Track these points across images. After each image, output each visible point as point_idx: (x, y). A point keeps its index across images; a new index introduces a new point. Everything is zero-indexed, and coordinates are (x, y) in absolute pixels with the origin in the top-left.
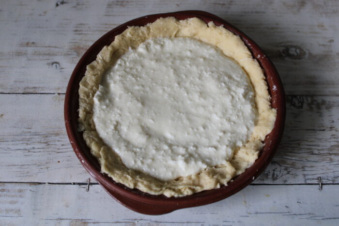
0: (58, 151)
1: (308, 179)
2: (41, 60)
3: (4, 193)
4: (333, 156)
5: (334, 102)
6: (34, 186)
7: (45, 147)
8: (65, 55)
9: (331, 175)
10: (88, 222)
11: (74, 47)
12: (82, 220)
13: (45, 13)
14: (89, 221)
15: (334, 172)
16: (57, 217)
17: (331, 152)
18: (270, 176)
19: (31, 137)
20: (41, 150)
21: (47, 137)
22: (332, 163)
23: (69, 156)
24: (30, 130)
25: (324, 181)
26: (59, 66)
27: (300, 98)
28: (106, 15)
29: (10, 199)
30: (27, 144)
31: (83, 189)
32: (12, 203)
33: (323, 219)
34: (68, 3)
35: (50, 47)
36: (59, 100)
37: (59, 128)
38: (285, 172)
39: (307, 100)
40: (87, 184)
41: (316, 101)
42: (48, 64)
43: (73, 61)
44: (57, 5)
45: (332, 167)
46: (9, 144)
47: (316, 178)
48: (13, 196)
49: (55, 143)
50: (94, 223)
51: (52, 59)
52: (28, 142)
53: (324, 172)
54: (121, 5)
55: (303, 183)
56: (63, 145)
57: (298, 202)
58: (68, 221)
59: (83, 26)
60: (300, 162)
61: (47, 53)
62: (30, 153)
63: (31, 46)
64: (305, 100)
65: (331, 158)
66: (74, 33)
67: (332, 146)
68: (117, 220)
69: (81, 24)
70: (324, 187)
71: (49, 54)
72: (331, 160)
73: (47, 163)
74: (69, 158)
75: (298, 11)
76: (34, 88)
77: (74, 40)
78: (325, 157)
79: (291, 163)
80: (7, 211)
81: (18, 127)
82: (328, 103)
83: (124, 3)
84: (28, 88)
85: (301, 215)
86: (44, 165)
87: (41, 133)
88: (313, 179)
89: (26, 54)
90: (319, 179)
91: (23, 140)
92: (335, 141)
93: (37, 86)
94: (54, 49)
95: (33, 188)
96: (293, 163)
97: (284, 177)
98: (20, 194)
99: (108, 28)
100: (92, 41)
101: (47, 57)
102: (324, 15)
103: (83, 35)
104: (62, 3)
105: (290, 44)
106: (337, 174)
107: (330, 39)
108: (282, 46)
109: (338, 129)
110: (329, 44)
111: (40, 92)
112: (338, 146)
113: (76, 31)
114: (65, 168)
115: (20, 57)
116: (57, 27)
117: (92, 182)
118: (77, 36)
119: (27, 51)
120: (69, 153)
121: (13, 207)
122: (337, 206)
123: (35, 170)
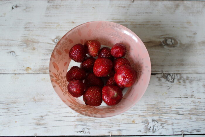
0: (16, 114)
1: (175, 132)
2: (3, 50)
4: (192, 115)
5: (194, 78)
7: (7, 112)
8: (18, 46)
9: (190, 129)
11: (24, 40)
13: (5, 14)
15: (192, 126)
17: (190, 113)
18: (151, 130)
20: (4, 114)
21: (8, 105)
22: (191, 121)
23: (22, 118)
25: (185, 133)
26: (15, 54)
27: (172, 76)
28: (45, 16)
34: (20, 6)
35: (8, 40)
36: (15, 78)
37: (16, 98)
38: (161, 127)
39: (177, 77)
40: (34, 136)
41: (183, 77)
42: (8, 53)
43: (24, 50)
44: (13, 8)
45: (190, 123)
47: (180, 130)
49: (13, 109)
51: (10, 49)
53: (185, 126)
54: (55, 8)
55: (172, 134)
56: (18, 110)
59: (30, 24)
60: (170, 120)
61: (6, 44)
64: (176, 77)
65: (190, 117)
66: (24, 29)
67: (192, 109)
69: (29, 23)
70: (185, 136)
71: (8, 46)
72: (191, 118)
73: (8, 123)
75: (174, 11)
78: (186, 116)
79: (165, 121)
82: (190, 78)
83: (58, 7)
87: (4, 102)
88: (178, 132)
90: (183, 131)
92: (193, 105)
93: (0, 68)
94: (11, 41)
96: (166, 121)
97: (160, 130)
99: (47, 25)
100: (37, 35)
101: (7, 48)
102: (191, 15)
103: (30, 31)
104: (16, 7)
105: (168, 36)
106: (194, 128)
107: (194, 33)
108: (163, 38)
109: (196, 97)
110: (193, 36)
111: (2, 73)
112: (195, 109)
113: (26, 28)
114: (21, 126)
116: (13, 25)
117: (38, 135)
118: (26, 31)
120: (23, 116)
123: (1, 127)
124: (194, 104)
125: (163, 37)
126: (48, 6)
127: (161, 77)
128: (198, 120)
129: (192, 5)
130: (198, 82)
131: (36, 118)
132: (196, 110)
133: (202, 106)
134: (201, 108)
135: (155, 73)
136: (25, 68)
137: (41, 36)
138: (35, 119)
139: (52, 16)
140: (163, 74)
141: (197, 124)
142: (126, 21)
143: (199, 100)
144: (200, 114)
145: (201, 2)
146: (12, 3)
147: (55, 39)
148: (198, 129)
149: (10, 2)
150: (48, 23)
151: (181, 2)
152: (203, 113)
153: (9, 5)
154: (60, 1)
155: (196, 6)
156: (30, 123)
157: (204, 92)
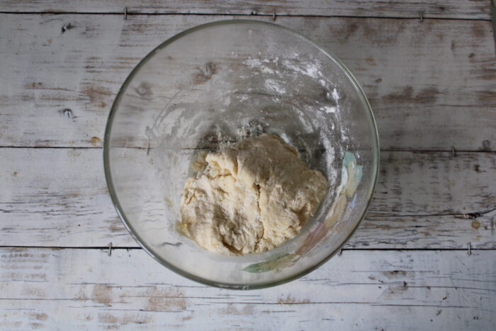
0: (80, 213)
2: (51, 106)
3: (28, 258)
7: (64, 209)
8: (77, 100)
9: (352, 240)
10: (112, 287)
11: (86, 89)
12: (106, 284)
13: (50, 41)
14: (113, 285)
15: (356, 236)
16: (82, 281)
19: (49, 198)
20: (60, 212)
21: (65, 198)
23: (89, 219)
24: (46, 190)
25: (345, 247)
26: (72, 113)
28: (121, 46)
29: (34, 264)
30: (46, 206)
31: (105, 253)
32: (36, 268)
33: (338, 285)
34: (76, 27)
35: (59, 89)
36: (75, 156)
37: (77, 188)
40: (108, 248)
42: (59, 111)
43: (86, 107)
44: (63, 30)
46: (26, 206)
48: (37, 261)
49: (74, 205)
50: (118, 287)
51: (63, 105)
52: (46, 204)
54: (138, 30)
56: (82, 207)
58: (93, 286)
59: (95, 61)
61: (57, 97)
62: (48, 216)
63: (38, 89)
66: (86, 70)
68: (139, 285)
69: (93, 58)
70: (344, 252)
71: (59, 99)
73: (67, 227)
74: (89, 221)
75: (346, 38)
76: (47, 141)
80: (33, 276)
81: (34, 187)
83: (143, 27)
84: (40, 141)
85: (317, 280)
86: (64, 229)
87: (59, 194)
89: (33, 98)
91: (41, 201)
93: (49, 138)
94: (64, 91)
95: (56, 252)
98: (44, 259)
99: (124, 63)
100: (107, 82)
101: (58, 103)
102: (376, 45)
103: (96, 74)
104: (69, 27)
106: (359, 239)
107: (377, 78)
110: (375, 84)
111: (53, 146)
113: (87, 67)
114: (87, 231)
115: (27, 102)
116: (66, 62)
117: (113, 246)
118: (89, 74)
119: (33, 94)
120: (89, 216)
121: (38, 272)
122: (354, 271)
123: (56, 233)
126: (124, 26)
128: (368, 227)
129: (380, 26)
131: (110, 219)
133: (377, 204)
134: (375, 208)
136: (89, 139)
137: (115, 83)
138: (108, 221)
139: (131, 46)
141: (365, 234)
144: (372, 218)
145: (396, 20)
146: (62, 20)
147: (140, 87)
148: (365, 240)
149: (59, 19)
150: (126, 59)
151: (361, 20)
152: (377, 215)
153: (57, 23)
154: (146, 16)
155: (386, 28)
156: (102, 228)
157: (382, 183)
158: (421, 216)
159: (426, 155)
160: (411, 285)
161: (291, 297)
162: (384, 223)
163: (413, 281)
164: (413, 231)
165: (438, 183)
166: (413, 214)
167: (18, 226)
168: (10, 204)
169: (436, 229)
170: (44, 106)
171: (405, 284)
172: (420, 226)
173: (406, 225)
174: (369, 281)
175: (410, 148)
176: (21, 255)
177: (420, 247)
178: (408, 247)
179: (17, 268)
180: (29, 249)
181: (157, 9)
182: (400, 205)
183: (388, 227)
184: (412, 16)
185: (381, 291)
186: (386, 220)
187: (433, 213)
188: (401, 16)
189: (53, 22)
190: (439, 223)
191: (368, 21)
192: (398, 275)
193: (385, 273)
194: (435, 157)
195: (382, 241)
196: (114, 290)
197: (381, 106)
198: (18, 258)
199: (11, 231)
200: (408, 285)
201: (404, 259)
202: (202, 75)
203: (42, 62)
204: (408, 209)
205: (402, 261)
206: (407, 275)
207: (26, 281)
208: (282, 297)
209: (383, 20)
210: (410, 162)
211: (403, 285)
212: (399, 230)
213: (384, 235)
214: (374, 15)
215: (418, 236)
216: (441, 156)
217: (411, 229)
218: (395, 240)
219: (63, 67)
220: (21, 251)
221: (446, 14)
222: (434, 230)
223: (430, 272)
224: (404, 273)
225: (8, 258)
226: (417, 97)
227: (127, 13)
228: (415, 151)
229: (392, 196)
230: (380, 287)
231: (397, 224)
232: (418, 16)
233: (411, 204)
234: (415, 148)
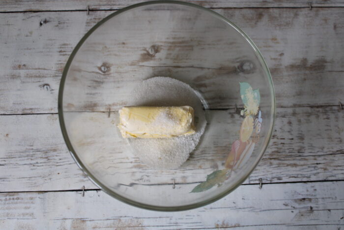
0: (57, 164)
1: (252, 180)
2: (34, 82)
3: (19, 201)
4: (273, 160)
6: (41, 194)
7: (46, 161)
8: (53, 76)
9: (270, 176)
10: (86, 221)
11: (60, 68)
12: (81, 219)
13: (31, 33)
14: (87, 219)
15: (272, 173)
16: (62, 217)
17: (271, 157)
19: (34, 153)
20: (43, 164)
21: (46, 153)
22: (271, 166)
23: (66, 168)
24: (31, 147)
25: (264, 182)
26: (50, 87)
29: (24, 205)
30: (32, 159)
31: (79, 194)
32: (26, 208)
33: (260, 211)
34: (51, 21)
35: (39, 69)
36: (53, 120)
37: (56, 145)
40: (82, 190)
42: (40, 86)
44: (41, 24)
45: (271, 170)
46: (17, 160)
47: (258, 179)
48: (27, 203)
49: (54, 158)
50: (90, 221)
51: (43, 81)
52: (32, 158)
53: (264, 174)
55: (248, 183)
56: (60, 159)
57: (243, 199)
58: (70, 221)
59: (66, 46)
61: (37, 75)
62: (34, 168)
63: (23, 69)
65: (271, 162)
66: (59, 54)
67: (273, 152)
68: (107, 218)
69: (65, 45)
70: (264, 186)
71: (39, 77)
72: (271, 164)
73: (49, 175)
74: (66, 170)
75: (256, 24)
76: (31, 109)
77: (60, 61)
78: (266, 161)
80: (23, 214)
81: (22, 145)
84: (25, 109)
85: (244, 208)
86: (47, 177)
87: (42, 150)
88: (256, 180)
89: (19, 77)
90: (261, 180)
91: (27, 156)
92: (275, 148)
93: (33, 107)
94: (43, 70)
95: (41, 195)
98: (32, 201)
101: (38, 79)
102: (278, 28)
103: (67, 56)
104: (46, 22)
105: (245, 59)
106: (274, 175)
107: (280, 53)
108: (238, 62)
109: (279, 138)
110: (279, 57)
111: (36, 113)
112: (278, 152)
113: (61, 52)
114: (65, 178)
115: (15, 80)
116: (44, 48)
117: (86, 188)
118: (62, 57)
119: (20, 73)
120: (65, 166)
121: (27, 211)
122: (272, 200)
123: (41, 181)
124: (276, 146)
125: (238, 60)
126: (88, 20)
127: (235, 113)
128: (281, 165)
129: (280, 14)
130: (283, 118)
132: (279, 154)
133: (286, 148)
134: (285, 151)
135: (227, 107)
137: (83, 62)
140: (237, 108)
141: (279, 171)
142: (191, 40)
143: (283, 141)
144: (283, 159)
145: (292, 9)
146: (40, 17)
147: (102, 66)
148: (279, 176)
149: (37, 16)
150: (91, 44)
151: (266, 10)
152: (287, 156)
153: (36, 19)
154: (103, 12)
155: (285, 15)
156: (76, 175)
157: (289, 132)
158: (320, 156)
159: (320, 109)
160: (316, 209)
161: (225, 223)
162: (292, 162)
163: (317, 206)
164: (315, 167)
165: (331, 130)
166: (314, 154)
167: (10, 176)
168: (4, 159)
169: (332, 165)
170: (29, 82)
171: (311, 208)
172: (320, 164)
173: (309, 162)
174: (284, 207)
175: (309, 105)
176: (13, 199)
177: (321, 179)
178: (312, 180)
179: (11, 209)
180: (19, 193)
181: (112, 6)
182: (303, 148)
183: (295, 165)
184: (303, 6)
185: (293, 215)
186: (294, 160)
187: (328, 153)
188: (295, 6)
189: (33, 18)
190: (333, 160)
191: (271, 10)
192: (306, 202)
193: (296, 201)
194: (327, 111)
195: (292, 176)
196: (88, 223)
197: (285, 73)
198: (12, 201)
199: (5, 180)
200: (314, 209)
201: (309, 189)
202: (148, 54)
203: (25, 49)
204: (310, 151)
205: (307, 191)
206: (312, 201)
207: (18, 219)
208: (219, 223)
209: (282, 9)
210: (309, 115)
211: (310, 209)
212: (304, 167)
213: (293, 171)
214: (276, 6)
215: (319, 171)
216: (331, 110)
217: (313, 166)
218: (301, 175)
219: (42, 52)
220: (13, 195)
221: (328, 3)
222: (330, 166)
223: (329, 198)
224: (310, 200)
225: (4, 202)
226: (311, 65)
227: (90, 10)
228: (312, 107)
229: (297, 141)
230: (292, 212)
231: (302, 162)
232: (307, 6)
233: (312, 147)
234: (312, 104)
